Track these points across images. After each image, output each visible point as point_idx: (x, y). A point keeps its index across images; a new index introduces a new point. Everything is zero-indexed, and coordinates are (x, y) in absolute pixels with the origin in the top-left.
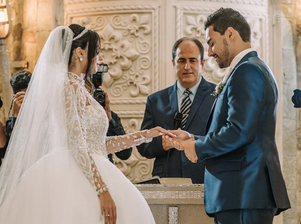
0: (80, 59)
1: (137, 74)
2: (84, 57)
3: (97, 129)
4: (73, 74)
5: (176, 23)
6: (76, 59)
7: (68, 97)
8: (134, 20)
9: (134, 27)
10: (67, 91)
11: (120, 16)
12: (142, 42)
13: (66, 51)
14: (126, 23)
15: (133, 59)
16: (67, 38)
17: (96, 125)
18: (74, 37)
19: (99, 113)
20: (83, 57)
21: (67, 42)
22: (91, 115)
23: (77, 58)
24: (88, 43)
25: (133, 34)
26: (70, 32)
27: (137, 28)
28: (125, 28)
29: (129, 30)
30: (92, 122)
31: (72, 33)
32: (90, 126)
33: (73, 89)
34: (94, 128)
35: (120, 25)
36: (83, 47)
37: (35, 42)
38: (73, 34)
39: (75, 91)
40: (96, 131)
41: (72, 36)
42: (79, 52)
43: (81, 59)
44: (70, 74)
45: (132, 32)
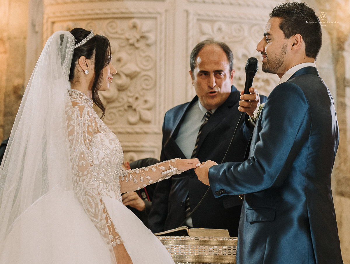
0: (85, 71)
1: (137, 95)
2: (90, 69)
3: (109, 164)
4: (78, 92)
5: (187, 31)
6: (80, 72)
7: (72, 122)
8: (135, 27)
9: (133, 36)
10: (70, 114)
11: (117, 21)
12: (144, 55)
13: (66, 62)
14: (123, 30)
15: (131, 76)
16: (66, 45)
17: (108, 159)
18: (77, 43)
19: (111, 143)
20: (88, 70)
21: (67, 50)
22: (100, 146)
23: (81, 70)
24: (94, 51)
25: (133, 45)
26: (71, 38)
27: (138, 37)
28: (123, 37)
29: (128, 40)
30: (102, 155)
31: (74, 38)
32: (100, 160)
33: (78, 111)
34: (105, 163)
35: (116, 33)
36: (88, 57)
37: (5, 52)
38: (75, 40)
39: (81, 115)
40: (107, 167)
41: (74, 42)
42: (83, 63)
43: (87, 72)
44: (73, 92)
45: (131, 41)
